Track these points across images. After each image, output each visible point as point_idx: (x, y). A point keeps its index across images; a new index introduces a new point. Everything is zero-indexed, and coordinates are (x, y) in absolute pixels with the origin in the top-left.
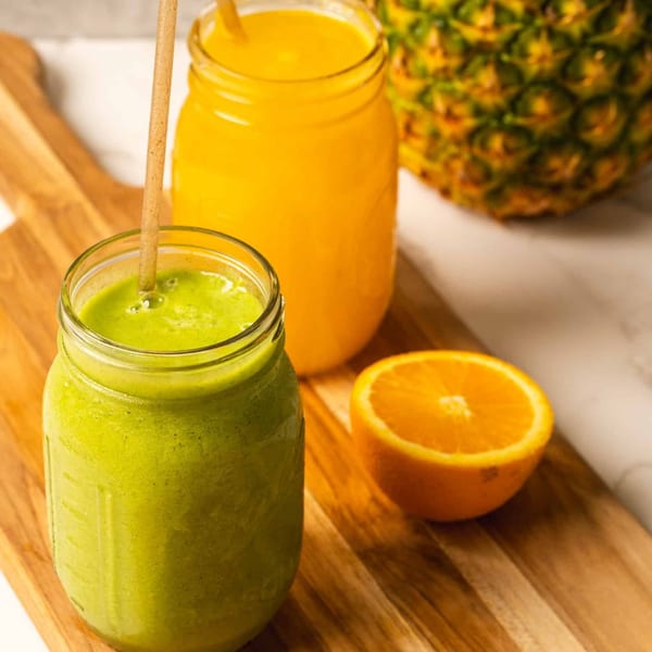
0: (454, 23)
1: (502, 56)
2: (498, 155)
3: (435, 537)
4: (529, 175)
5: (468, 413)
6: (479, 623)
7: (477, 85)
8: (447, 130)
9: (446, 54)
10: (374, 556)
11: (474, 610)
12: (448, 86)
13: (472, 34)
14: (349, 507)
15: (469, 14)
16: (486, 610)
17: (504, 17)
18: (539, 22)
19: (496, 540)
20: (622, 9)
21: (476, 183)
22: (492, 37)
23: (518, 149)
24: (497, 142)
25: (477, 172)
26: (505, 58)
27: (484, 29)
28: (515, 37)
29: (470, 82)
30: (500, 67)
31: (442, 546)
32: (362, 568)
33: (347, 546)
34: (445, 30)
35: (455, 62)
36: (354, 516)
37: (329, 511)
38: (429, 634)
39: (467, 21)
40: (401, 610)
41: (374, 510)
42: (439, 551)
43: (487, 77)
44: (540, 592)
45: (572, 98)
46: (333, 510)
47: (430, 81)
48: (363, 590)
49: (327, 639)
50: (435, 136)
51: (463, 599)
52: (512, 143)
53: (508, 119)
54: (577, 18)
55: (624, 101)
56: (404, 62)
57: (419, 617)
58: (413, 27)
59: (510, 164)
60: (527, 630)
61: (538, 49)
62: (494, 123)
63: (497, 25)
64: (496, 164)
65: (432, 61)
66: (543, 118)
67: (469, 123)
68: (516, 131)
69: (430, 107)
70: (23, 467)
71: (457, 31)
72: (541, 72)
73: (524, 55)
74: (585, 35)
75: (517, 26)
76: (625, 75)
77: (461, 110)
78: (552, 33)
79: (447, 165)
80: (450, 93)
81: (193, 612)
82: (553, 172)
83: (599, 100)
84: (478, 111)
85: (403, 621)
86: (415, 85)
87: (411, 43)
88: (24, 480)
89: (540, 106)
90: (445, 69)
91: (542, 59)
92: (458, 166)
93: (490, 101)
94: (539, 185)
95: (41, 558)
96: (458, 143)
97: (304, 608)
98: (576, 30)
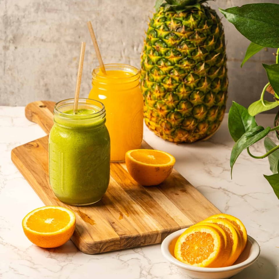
0: (162, 84)
1: (174, 92)
2: (173, 120)
3: (145, 189)
4: (181, 127)
5: (154, 158)
6: (152, 203)
7: (168, 101)
8: (161, 114)
9: (160, 92)
10: (129, 191)
11: (152, 200)
12: (161, 101)
13: (166, 86)
14: (125, 184)
15: (165, 81)
16: (155, 201)
17: (174, 81)
18: (183, 83)
19: (159, 190)
20: (204, 81)
21: (168, 130)
22: (171, 87)
23: (178, 119)
24: (173, 117)
25: (169, 126)
26: (174, 93)
27: (169, 85)
28: (177, 87)
29: (166, 100)
30: (174, 95)
31: (146, 190)
32: (126, 193)
33: (123, 190)
34: (160, 86)
35: (162, 94)
36: (125, 185)
37: (120, 184)
38: (140, 204)
39: (165, 83)
40: (134, 200)
41: (131, 184)
42: (145, 191)
43: (170, 98)
44: (169, 199)
45: (192, 105)
46: (121, 184)
47: (156, 101)
48: (125, 197)
49: (115, 203)
50: (158, 116)
51: (149, 199)
52: (177, 117)
53: (176, 110)
54: (192, 82)
55: (206, 107)
56: (150, 96)
57: (138, 201)
58: (152, 86)
59: (176, 123)
60: (164, 204)
61: (182, 90)
62: (172, 111)
63: (172, 84)
64: (173, 123)
65: (156, 95)
66: (185, 110)
67: (166, 111)
68: (178, 113)
69: (156, 108)
70: (45, 174)
71: (163, 86)
72: (183, 96)
73: (179, 92)
74: (194, 87)
75: (177, 84)
76: (205, 100)
77: (164, 108)
78: (186, 86)
79: (161, 125)
80: (161, 103)
81: (81, 187)
82: (188, 126)
83: (199, 106)
84: (168, 108)
85: (134, 201)
86: (153, 102)
87: (152, 91)
88: (45, 176)
89: (183, 106)
90: (160, 96)
91: (183, 93)
92: (164, 124)
93: (171, 105)
94: (184, 130)
95: (47, 188)
96: (164, 118)
97: (110, 199)
98: (192, 85)
